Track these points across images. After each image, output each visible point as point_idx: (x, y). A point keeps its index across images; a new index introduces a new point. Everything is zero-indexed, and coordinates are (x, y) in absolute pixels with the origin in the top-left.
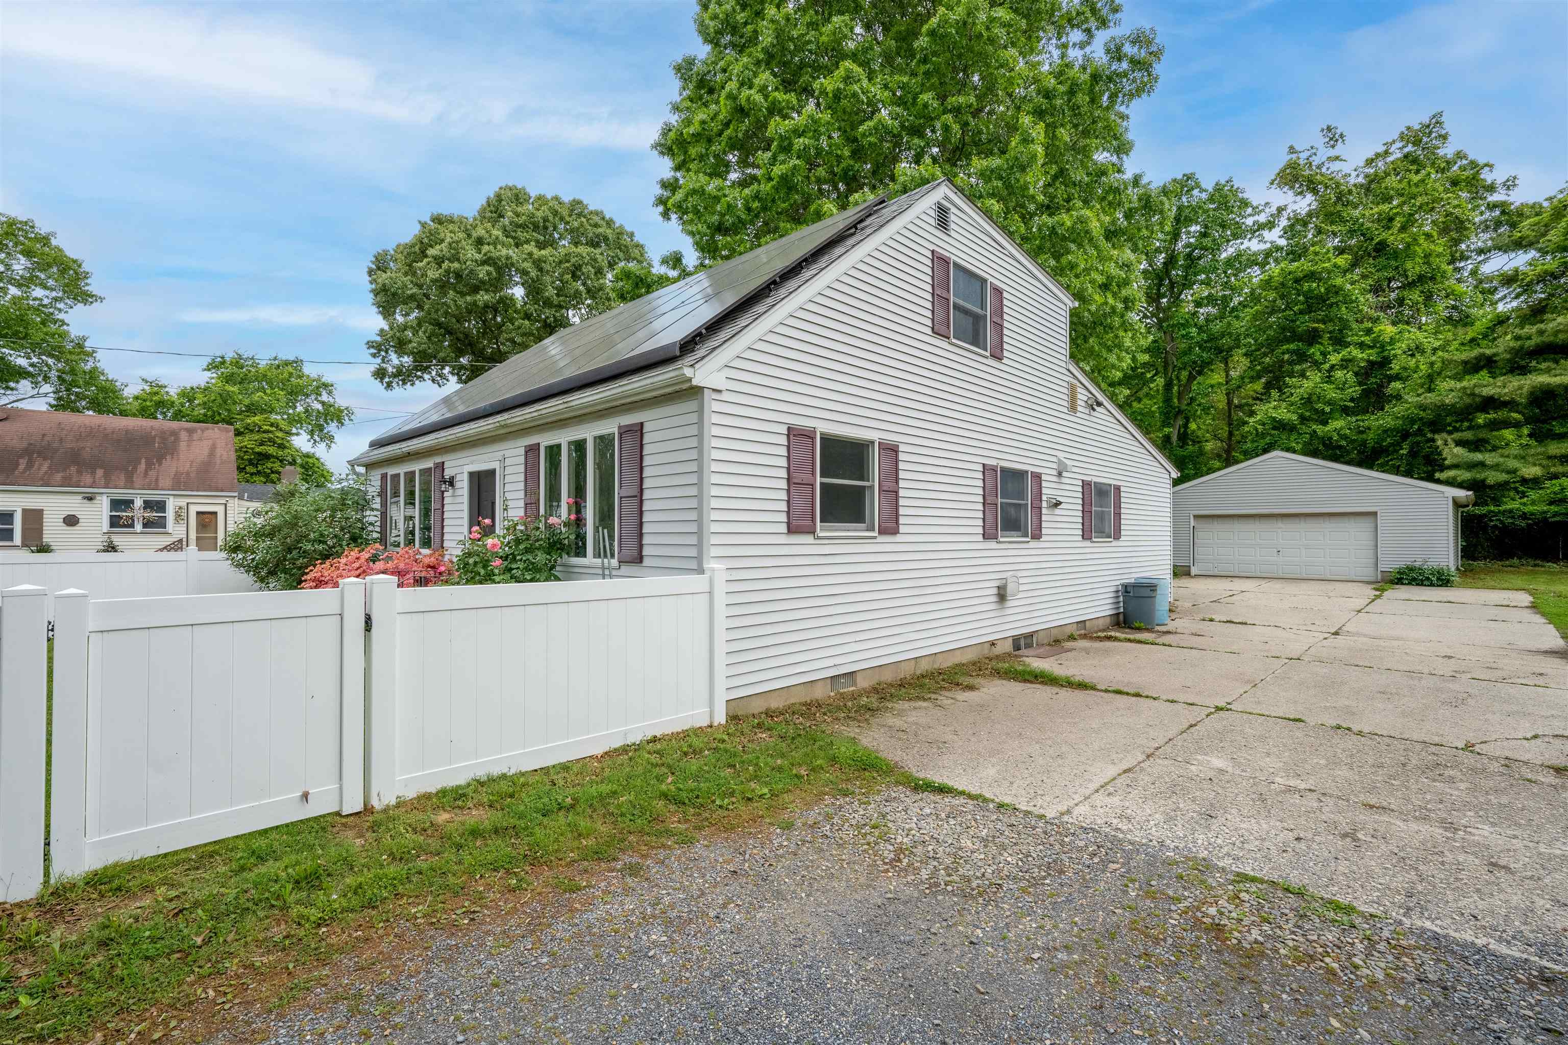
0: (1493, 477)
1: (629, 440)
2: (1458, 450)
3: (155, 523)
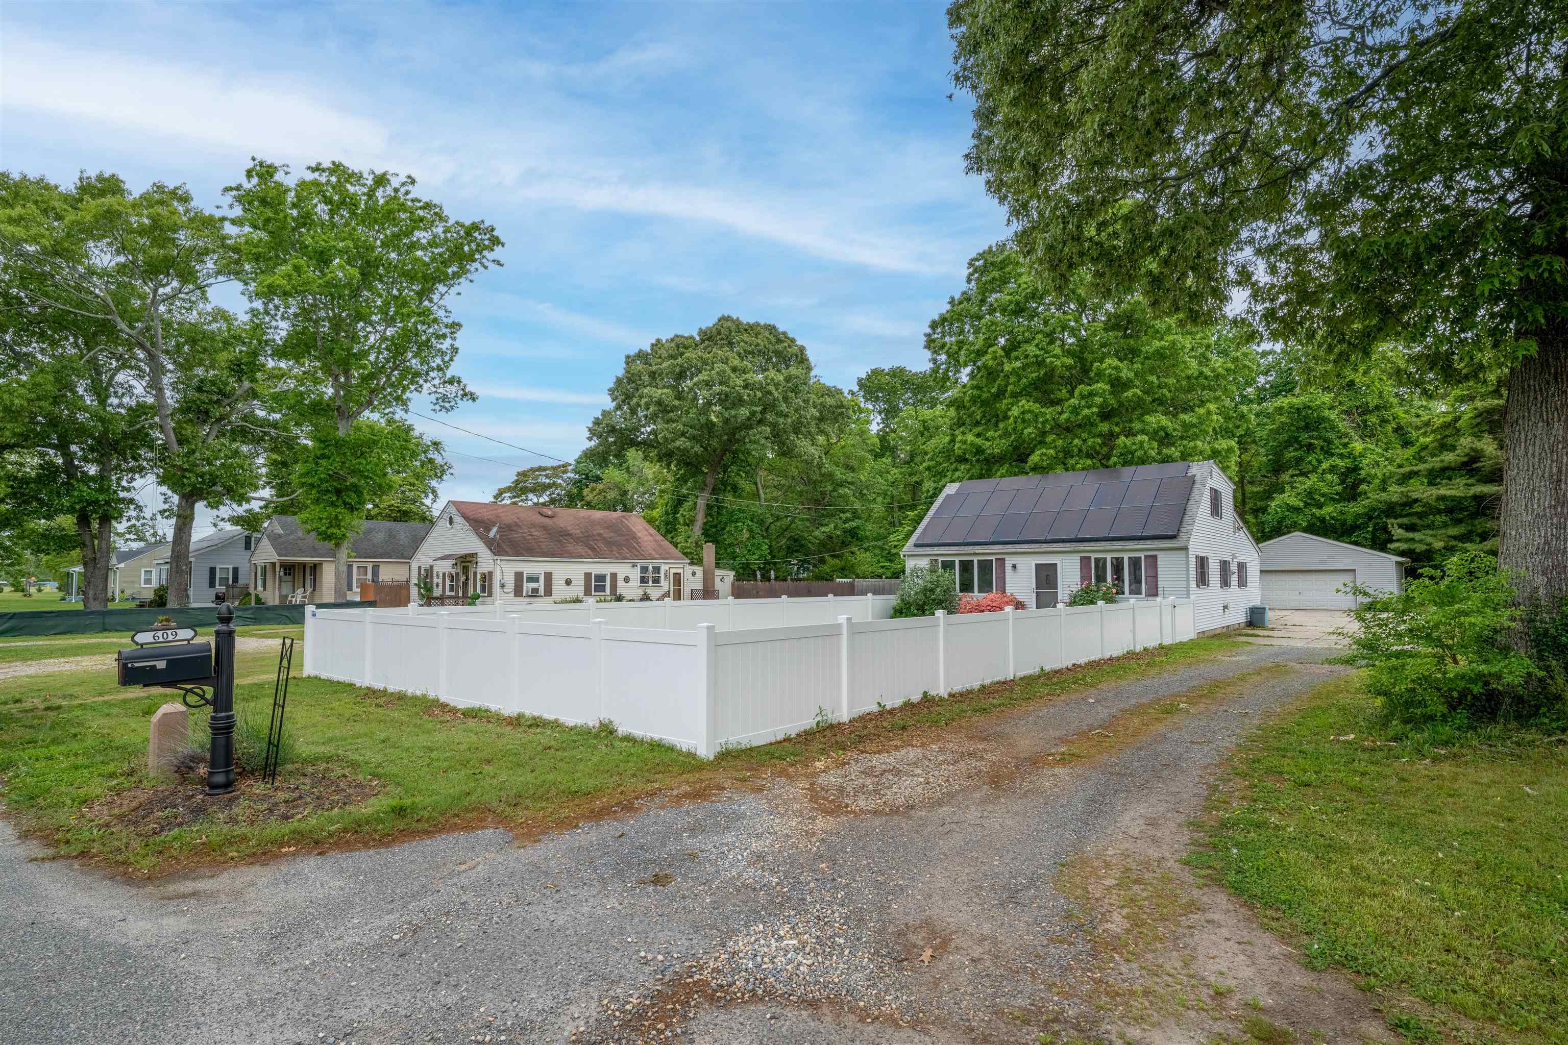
0: (1420, 548)
1: (1150, 560)
2: (1400, 531)
3: (656, 581)
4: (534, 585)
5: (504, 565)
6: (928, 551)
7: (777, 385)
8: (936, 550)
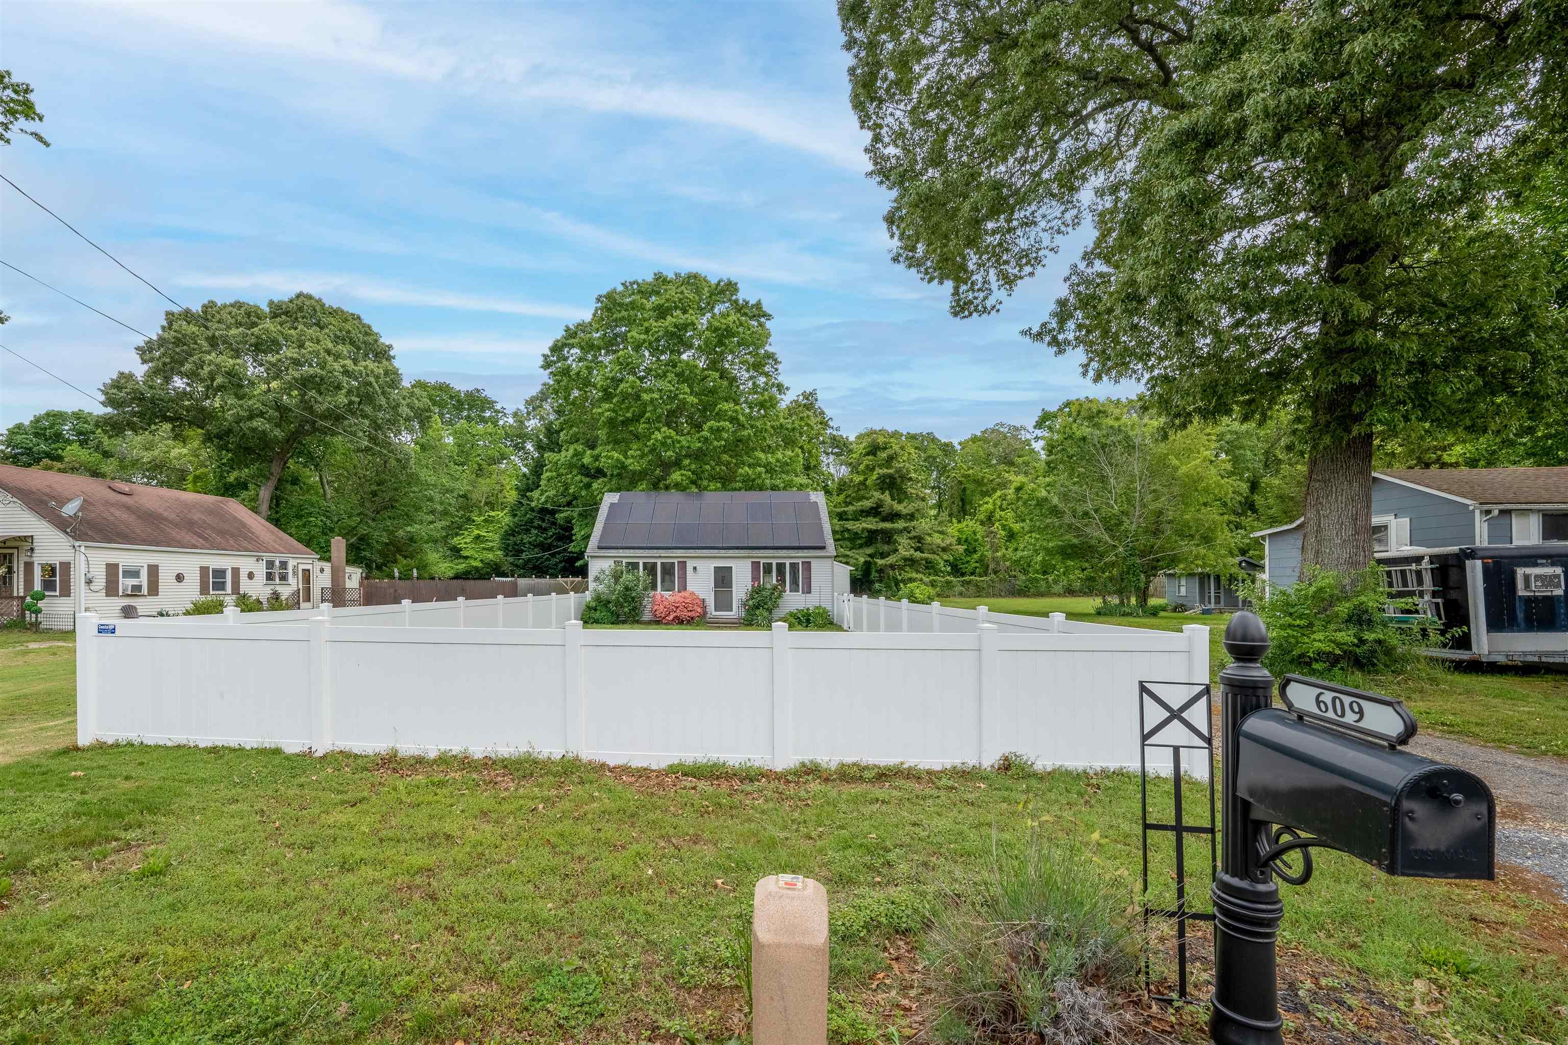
1: (804, 565)
3: (283, 578)
4: (134, 581)
5: (91, 554)
6: (613, 553)
7: (377, 377)
8: (621, 553)
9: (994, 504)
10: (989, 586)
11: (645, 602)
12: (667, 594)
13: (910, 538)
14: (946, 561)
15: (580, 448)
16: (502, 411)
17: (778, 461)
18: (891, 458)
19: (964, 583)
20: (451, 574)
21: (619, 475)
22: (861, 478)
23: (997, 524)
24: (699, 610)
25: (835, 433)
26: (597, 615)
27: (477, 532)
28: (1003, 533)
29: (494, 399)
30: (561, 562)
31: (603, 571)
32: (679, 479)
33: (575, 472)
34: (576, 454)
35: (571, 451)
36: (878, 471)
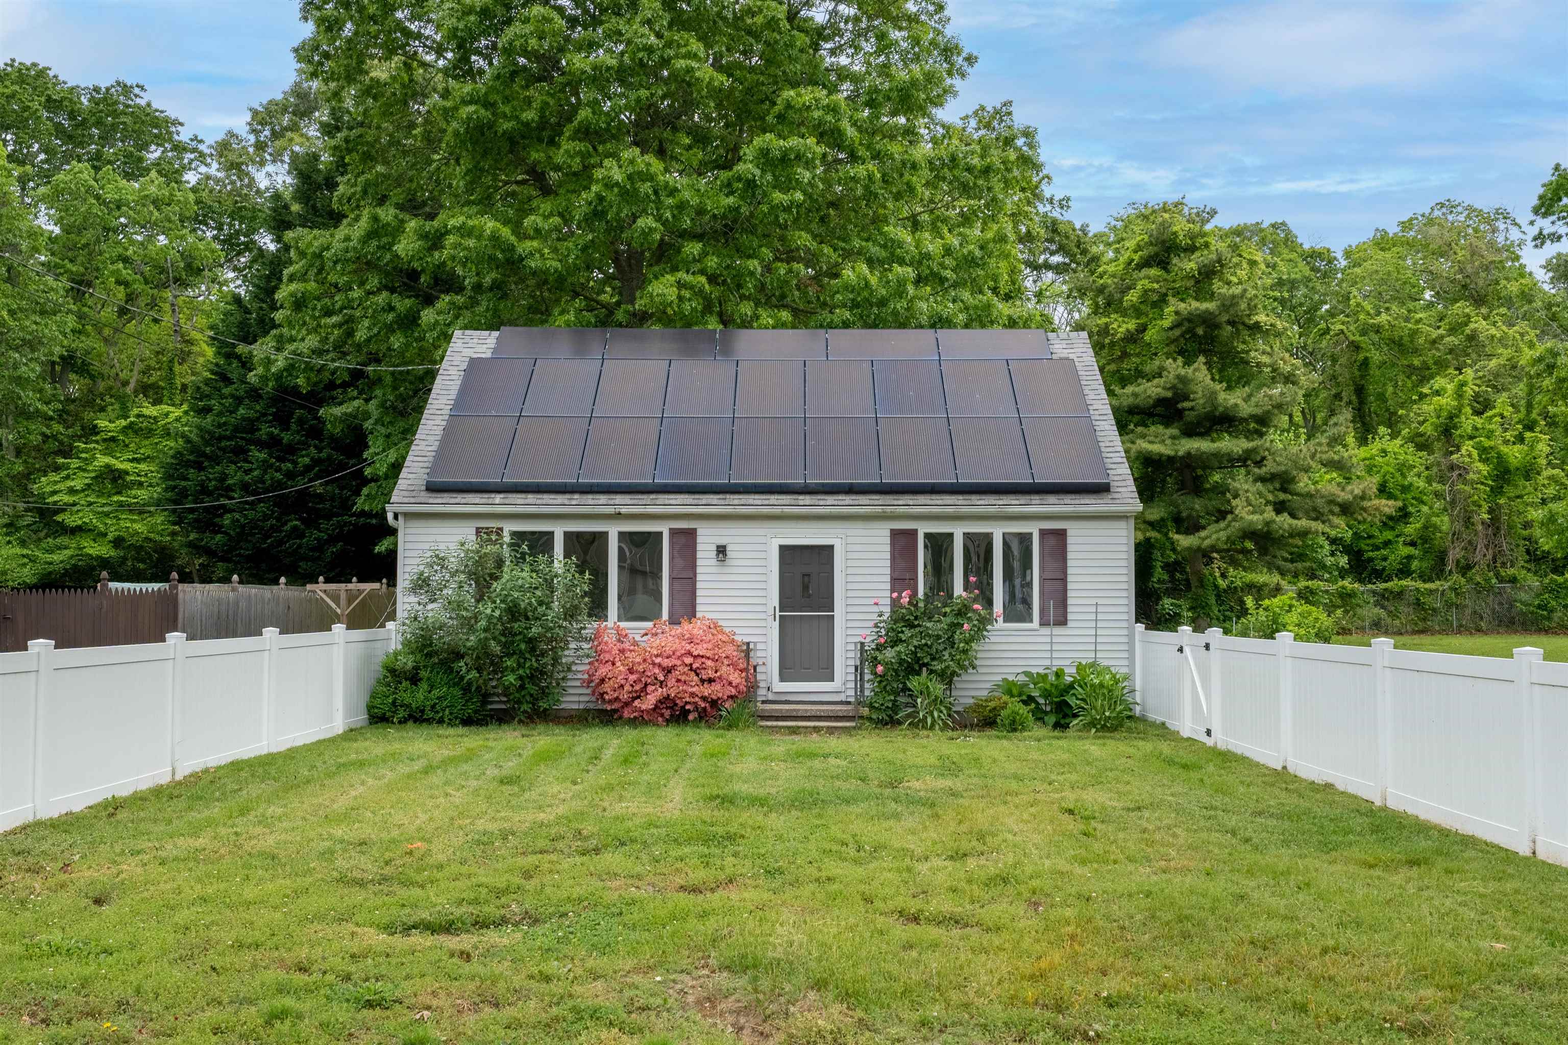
1: (1053, 540)
6: (475, 503)
8: (498, 503)
9: (1459, 395)
10: (1449, 605)
11: (567, 657)
12: (635, 629)
13: (1263, 479)
14: (1333, 541)
15: (387, 214)
16: (193, 147)
17: (948, 251)
18: (1208, 274)
19: (1383, 598)
20: (27, 574)
21: (496, 286)
22: (1131, 325)
23: (1467, 446)
24: (735, 678)
25: (1056, 214)
26: (419, 696)
27: (107, 460)
28: (1484, 468)
29: (172, 114)
30: (332, 540)
31: (440, 560)
32: (672, 294)
33: (374, 282)
34: (376, 231)
35: (364, 223)
36: (1174, 307)
